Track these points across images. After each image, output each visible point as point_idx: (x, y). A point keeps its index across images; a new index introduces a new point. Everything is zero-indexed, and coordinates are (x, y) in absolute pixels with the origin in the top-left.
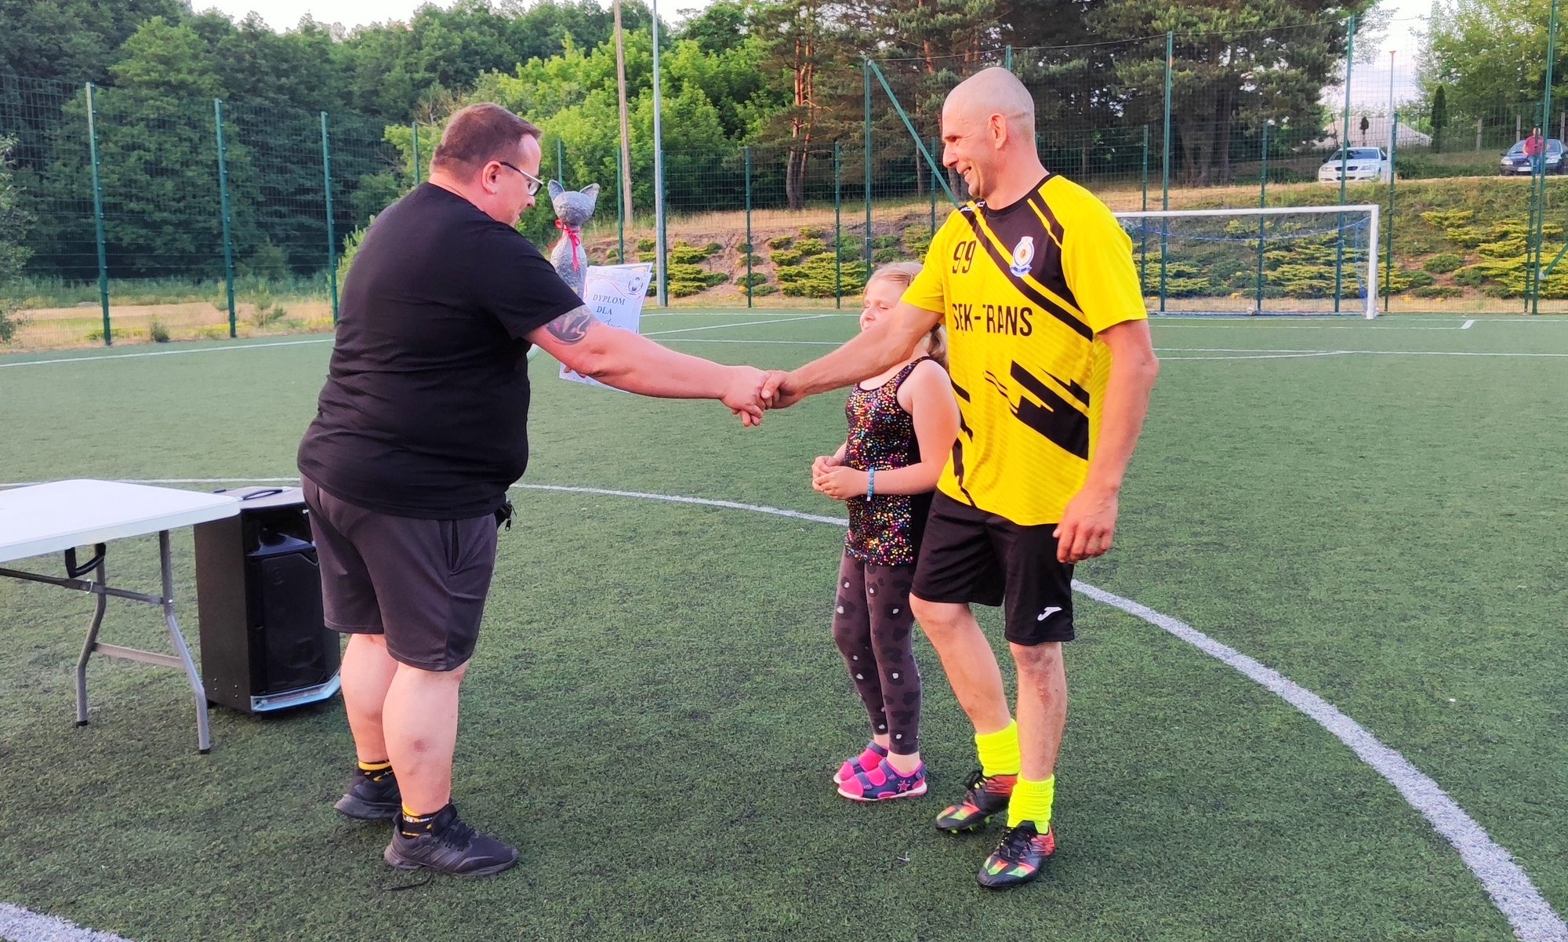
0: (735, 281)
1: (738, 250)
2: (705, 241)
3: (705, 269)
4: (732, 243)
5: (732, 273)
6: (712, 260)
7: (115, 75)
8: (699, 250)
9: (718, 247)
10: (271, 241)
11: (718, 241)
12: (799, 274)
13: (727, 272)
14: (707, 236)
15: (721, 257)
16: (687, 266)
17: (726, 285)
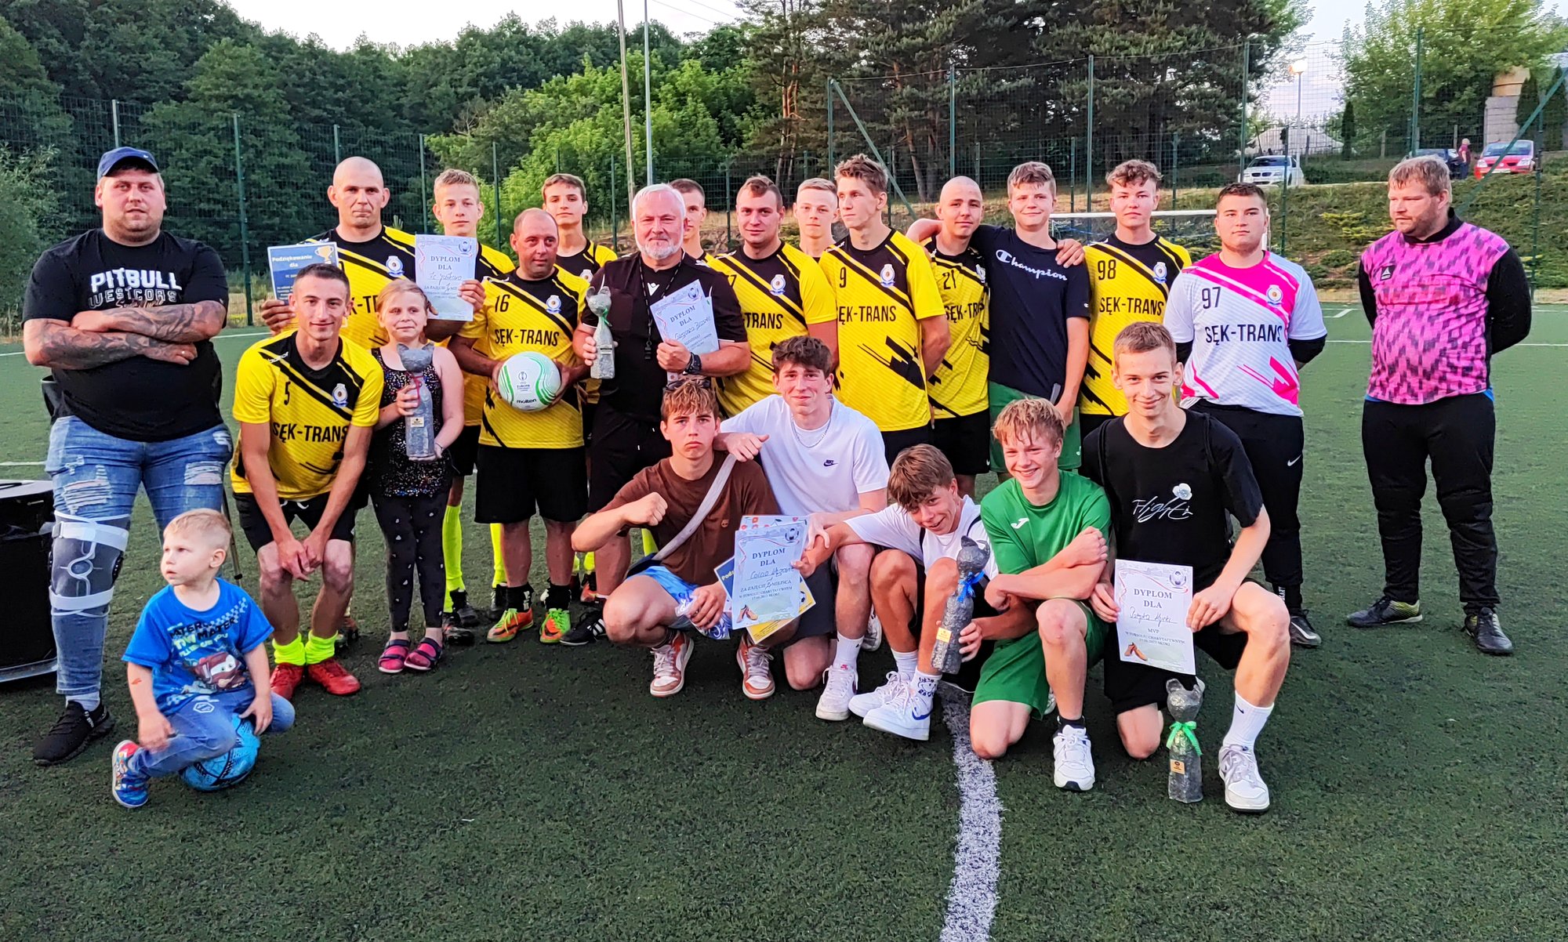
7: (189, 90)
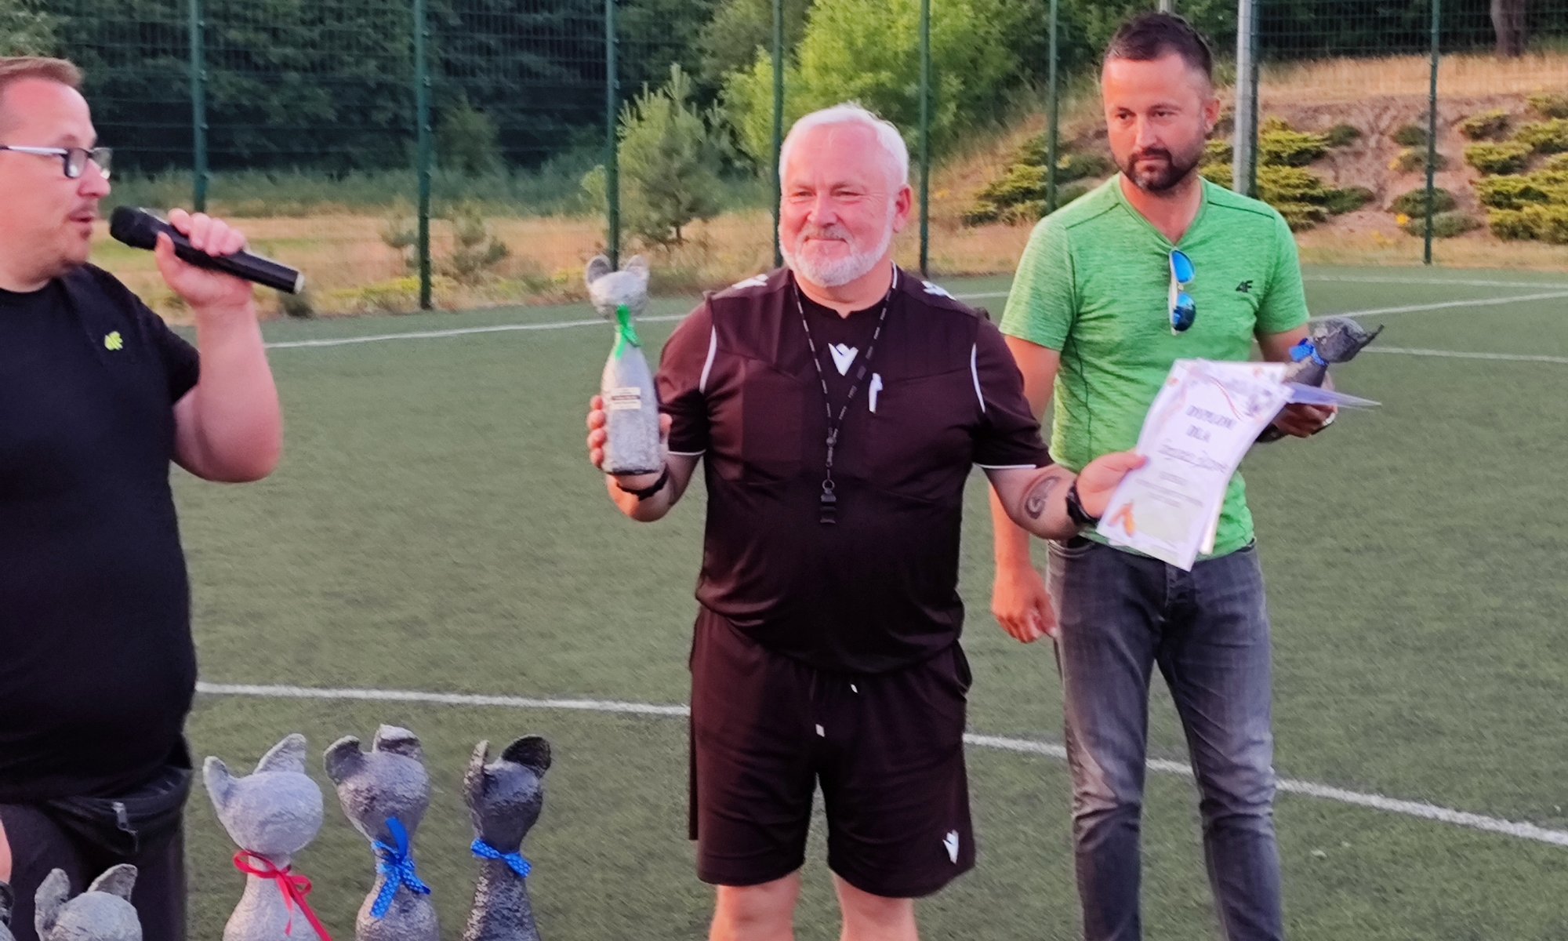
0: (1388, 204)
1: (1394, 139)
2: (1326, 121)
3: (1326, 178)
4: (1383, 124)
5: (1381, 188)
6: (1340, 160)
8: (1312, 138)
9: (1354, 133)
10: (470, 101)
11: (1355, 121)
12: (1526, 193)
13: (1370, 186)
14: (1329, 109)
15: (1358, 155)
16: (1286, 170)
17: (1367, 213)
